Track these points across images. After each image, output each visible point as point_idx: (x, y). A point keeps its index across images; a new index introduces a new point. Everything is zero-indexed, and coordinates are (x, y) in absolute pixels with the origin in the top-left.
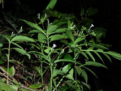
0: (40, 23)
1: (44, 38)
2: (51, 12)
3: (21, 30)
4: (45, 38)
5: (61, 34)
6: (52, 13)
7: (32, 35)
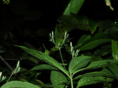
0: (53, 50)
1: (63, 80)
2: (75, 20)
3: (18, 69)
4: (65, 81)
5: (99, 69)
6: (78, 22)
7: (38, 74)
